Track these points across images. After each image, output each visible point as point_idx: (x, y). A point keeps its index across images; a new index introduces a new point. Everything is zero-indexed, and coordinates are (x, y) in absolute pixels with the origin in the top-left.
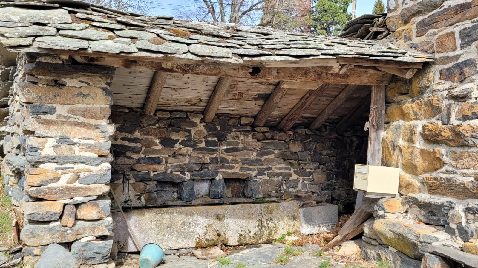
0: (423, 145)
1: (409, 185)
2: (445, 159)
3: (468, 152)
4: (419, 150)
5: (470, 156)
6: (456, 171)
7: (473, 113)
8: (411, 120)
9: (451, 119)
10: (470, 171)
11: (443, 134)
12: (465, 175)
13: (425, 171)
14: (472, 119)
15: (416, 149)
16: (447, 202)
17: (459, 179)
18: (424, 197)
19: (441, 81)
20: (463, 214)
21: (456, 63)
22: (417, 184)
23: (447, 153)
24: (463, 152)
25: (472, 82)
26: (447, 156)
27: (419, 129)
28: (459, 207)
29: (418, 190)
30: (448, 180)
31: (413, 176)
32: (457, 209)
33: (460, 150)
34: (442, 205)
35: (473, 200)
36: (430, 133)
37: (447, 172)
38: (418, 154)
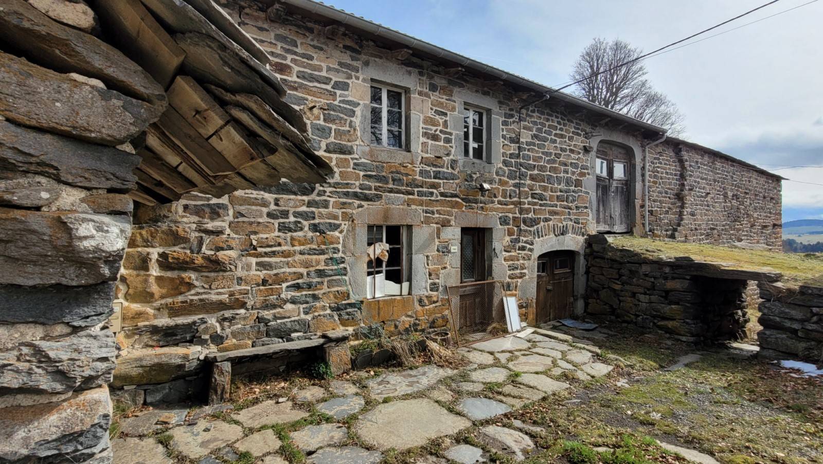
0: (160, 272)
1: (139, 315)
2: (196, 283)
3: (223, 276)
4: (154, 278)
5: (224, 278)
6: (210, 291)
7: (227, 245)
8: (138, 246)
9: (203, 249)
10: (225, 290)
11: (196, 262)
12: (220, 294)
13: (162, 297)
14: (226, 250)
15: (152, 277)
16: (199, 319)
17: (214, 297)
18: (164, 321)
19: (184, 214)
20: (218, 325)
21: (206, 202)
22: (151, 311)
23: (197, 277)
24: (218, 276)
25: (223, 221)
26: (197, 280)
27: (155, 256)
28: (211, 321)
29: (152, 317)
30: (201, 300)
31: (143, 304)
32: (210, 322)
33: (212, 274)
34: (194, 323)
35: (228, 311)
36: (176, 261)
37: (198, 294)
38: (154, 282)
